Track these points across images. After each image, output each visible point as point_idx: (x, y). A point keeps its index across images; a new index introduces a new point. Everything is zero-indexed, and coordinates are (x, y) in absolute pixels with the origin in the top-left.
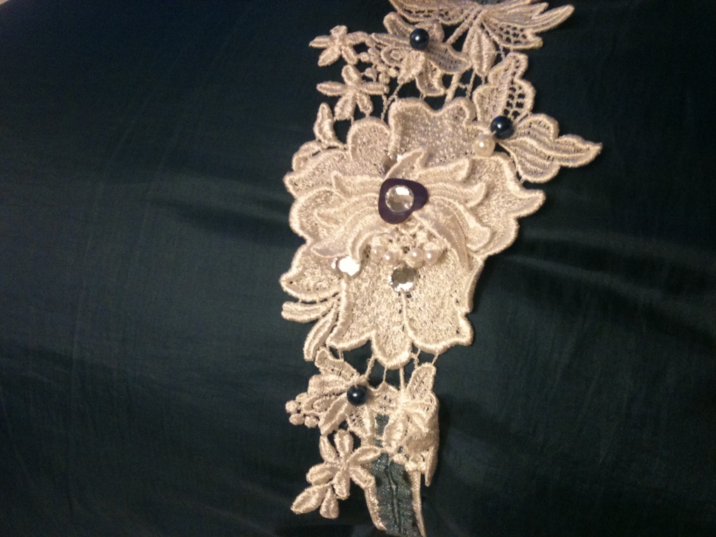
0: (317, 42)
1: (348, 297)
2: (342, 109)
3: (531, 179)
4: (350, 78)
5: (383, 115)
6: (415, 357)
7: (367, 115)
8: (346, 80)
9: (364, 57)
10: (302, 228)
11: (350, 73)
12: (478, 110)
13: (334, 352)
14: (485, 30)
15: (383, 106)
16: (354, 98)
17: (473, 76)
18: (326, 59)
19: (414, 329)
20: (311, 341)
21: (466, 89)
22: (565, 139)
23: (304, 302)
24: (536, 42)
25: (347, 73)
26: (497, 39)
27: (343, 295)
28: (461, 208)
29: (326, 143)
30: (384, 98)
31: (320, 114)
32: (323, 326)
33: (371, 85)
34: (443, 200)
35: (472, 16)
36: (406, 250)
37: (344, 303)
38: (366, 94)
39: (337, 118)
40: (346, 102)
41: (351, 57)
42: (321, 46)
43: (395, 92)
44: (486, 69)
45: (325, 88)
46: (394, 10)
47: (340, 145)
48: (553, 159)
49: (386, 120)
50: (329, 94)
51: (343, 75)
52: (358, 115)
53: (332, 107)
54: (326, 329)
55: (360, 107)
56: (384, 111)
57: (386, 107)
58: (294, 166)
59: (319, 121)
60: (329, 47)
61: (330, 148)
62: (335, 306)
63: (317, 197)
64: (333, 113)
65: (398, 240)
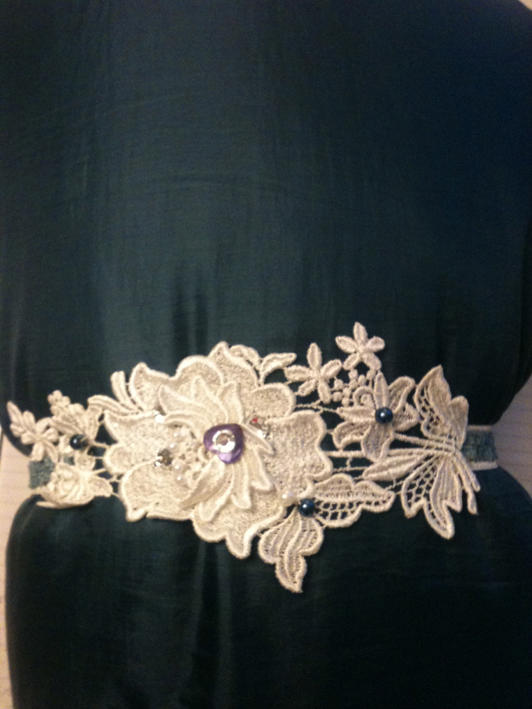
0: (359, 329)
1: (141, 420)
2: (295, 372)
3: (261, 543)
4: (328, 369)
5: (301, 405)
6: (114, 479)
7: (296, 394)
8: (326, 366)
9: (353, 374)
10: (184, 371)
11: (334, 367)
12: (325, 482)
13: (102, 418)
14: (423, 462)
15: (310, 403)
16: (309, 379)
17: (360, 468)
18: (343, 342)
19: (133, 474)
20: (102, 400)
21: (346, 466)
22: (302, 561)
23: (127, 388)
24: (410, 512)
25: (332, 365)
26: (412, 476)
27: (141, 415)
28: (228, 492)
29: (260, 368)
30: (318, 402)
31: (285, 355)
32: (115, 406)
33: (326, 388)
34: (232, 475)
35: (440, 445)
36: (183, 457)
37: (135, 417)
38: (316, 386)
39: (286, 370)
40: (303, 372)
41: (350, 363)
42: (356, 336)
43: (326, 409)
44: (371, 477)
45: (314, 352)
46: (417, 381)
47: (262, 380)
48: (281, 557)
49: (296, 410)
50: (309, 357)
51: (330, 363)
52: (294, 386)
53: (296, 362)
54: (114, 409)
55: (303, 386)
56: (305, 406)
57: (309, 406)
58: (234, 347)
59: (279, 356)
60: (356, 341)
61: (257, 372)
62: (132, 411)
63: (212, 374)
64: (290, 365)
65: (189, 450)
